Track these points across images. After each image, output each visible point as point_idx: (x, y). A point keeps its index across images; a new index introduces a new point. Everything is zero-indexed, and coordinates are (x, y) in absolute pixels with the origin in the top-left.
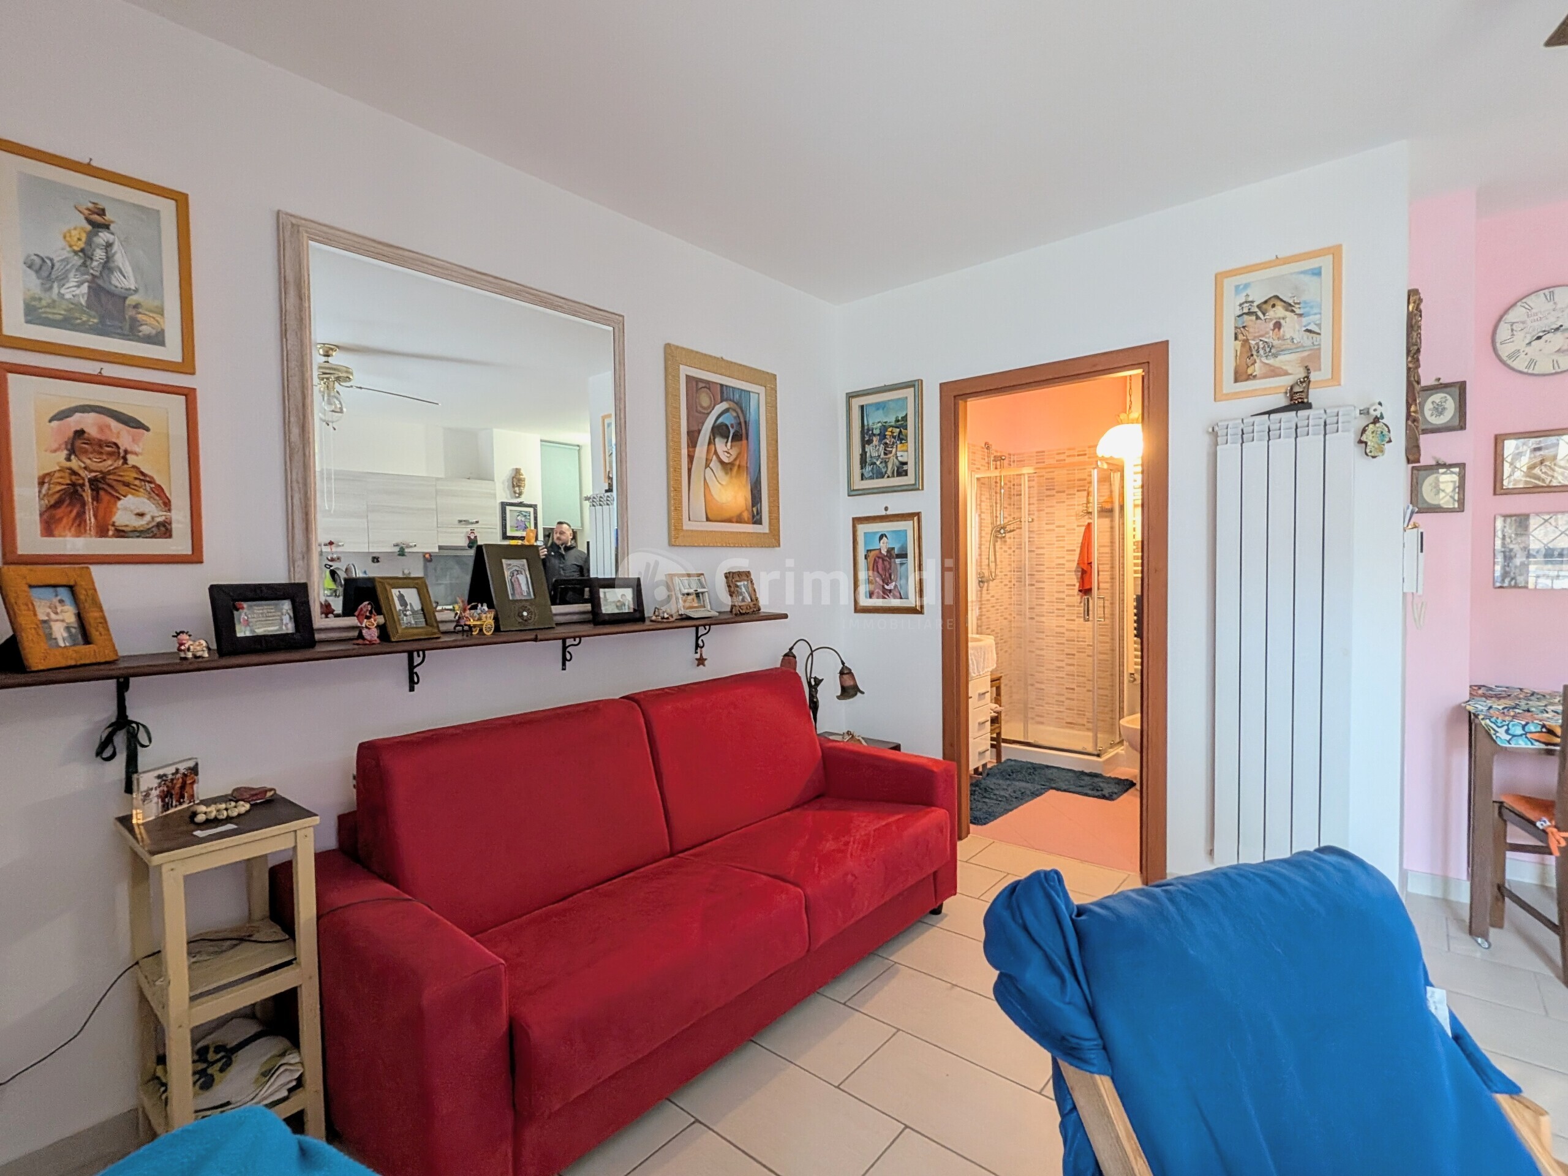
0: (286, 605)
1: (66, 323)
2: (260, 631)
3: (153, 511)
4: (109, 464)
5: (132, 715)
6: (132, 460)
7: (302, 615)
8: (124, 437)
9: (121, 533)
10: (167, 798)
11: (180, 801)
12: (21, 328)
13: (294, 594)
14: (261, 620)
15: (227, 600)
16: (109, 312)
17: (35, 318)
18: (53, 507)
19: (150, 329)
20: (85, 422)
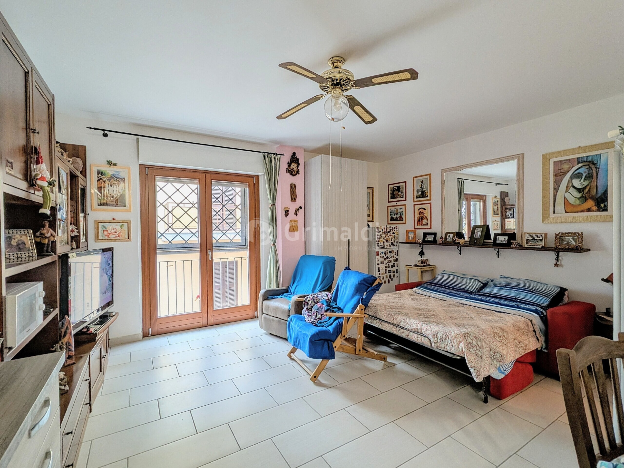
0: (433, 236)
1: (420, 197)
2: (429, 240)
3: (427, 222)
4: (423, 215)
5: (424, 251)
6: (425, 214)
7: (435, 237)
8: (424, 211)
9: (424, 225)
10: (422, 262)
11: (424, 263)
12: (416, 199)
13: (435, 234)
14: (430, 238)
15: (425, 235)
16: (423, 194)
17: (417, 198)
18: (417, 222)
19: (426, 196)
20: (421, 210)
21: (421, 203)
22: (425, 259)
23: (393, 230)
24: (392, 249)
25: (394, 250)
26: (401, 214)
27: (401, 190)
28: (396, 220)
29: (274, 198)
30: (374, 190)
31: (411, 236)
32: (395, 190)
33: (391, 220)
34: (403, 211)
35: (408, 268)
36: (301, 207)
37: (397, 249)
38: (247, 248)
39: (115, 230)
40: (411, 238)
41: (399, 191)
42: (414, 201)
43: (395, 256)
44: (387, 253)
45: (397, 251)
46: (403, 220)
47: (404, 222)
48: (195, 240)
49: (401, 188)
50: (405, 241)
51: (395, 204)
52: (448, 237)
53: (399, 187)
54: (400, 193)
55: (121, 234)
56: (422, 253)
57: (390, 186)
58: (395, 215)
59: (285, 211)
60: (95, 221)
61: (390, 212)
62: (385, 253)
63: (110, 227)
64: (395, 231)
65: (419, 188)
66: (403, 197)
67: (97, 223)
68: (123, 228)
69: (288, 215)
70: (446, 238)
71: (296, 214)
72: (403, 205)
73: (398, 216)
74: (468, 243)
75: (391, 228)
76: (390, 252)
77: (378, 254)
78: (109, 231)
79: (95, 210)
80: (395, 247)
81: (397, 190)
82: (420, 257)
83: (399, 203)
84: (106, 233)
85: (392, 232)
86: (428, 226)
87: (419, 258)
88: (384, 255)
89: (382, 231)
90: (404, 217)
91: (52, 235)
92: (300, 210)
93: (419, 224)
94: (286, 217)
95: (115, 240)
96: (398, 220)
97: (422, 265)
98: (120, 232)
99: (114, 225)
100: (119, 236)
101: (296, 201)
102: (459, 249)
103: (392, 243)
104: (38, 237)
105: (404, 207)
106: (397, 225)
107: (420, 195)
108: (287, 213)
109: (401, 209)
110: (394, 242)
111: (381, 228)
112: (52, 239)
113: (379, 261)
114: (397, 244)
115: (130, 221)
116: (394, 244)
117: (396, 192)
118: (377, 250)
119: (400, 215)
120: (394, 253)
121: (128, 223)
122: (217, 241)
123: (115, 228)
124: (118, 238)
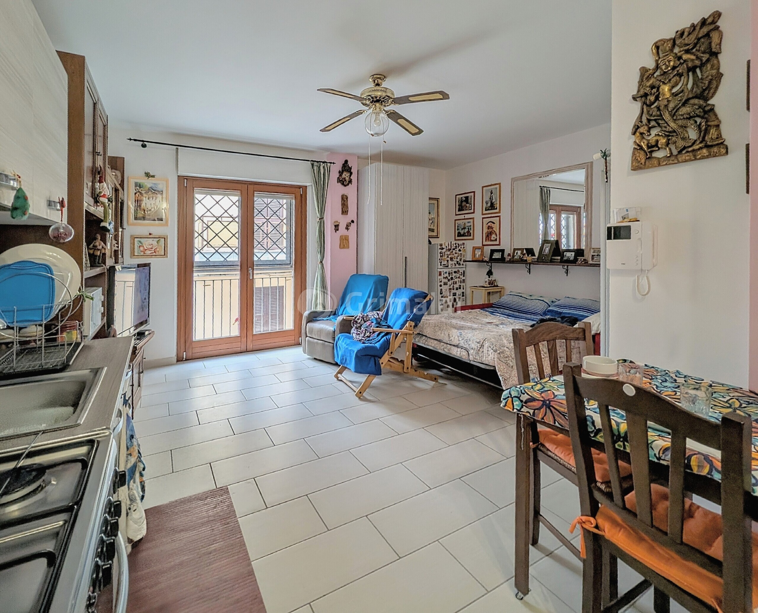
0: (501, 253)
1: (488, 210)
3: (496, 237)
4: (492, 230)
5: (493, 270)
6: (494, 229)
8: (493, 225)
9: (492, 241)
10: (489, 284)
11: (492, 284)
12: (485, 212)
13: (503, 251)
14: (497, 256)
15: (493, 252)
16: (492, 206)
17: (486, 210)
18: (486, 237)
19: (495, 208)
20: (489, 224)
21: (490, 216)
22: (493, 279)
23: (460, 247)
24: (458, 269)
25: (459, 269)
26: (468, 228)
27: (469, 201)
28: (463, 235)
29: (322, 211)
30: (440, 201)
31: (478, 253)
32: (463, 201)
33: (458, 236)
34: (471, 226)
35: (473, 290)
36: (353, 221)
37: (464, 269)
38: (292, 267)
39: (151, 246)
40: (477, 256)
41: (467, 203)
42: (483, 214)
43: (461, 276)
44: (452, 273)
45: (464, 271)
46: (470, 236)
47: (471, 237)
48: (235, 258)
49: (469, 198)
50: (471, 260)
51: (462, 217)
52: (515, 254)
53: (467, 198)
54: (468, 205)
55: (158, 250)
56: (490, 273)
57: (457, 196)
58: (462, 230)
59: (335, 226)
60: (131, 236)
61: (458, 227)
62: (449, 273)
63: (147, 243)
64: (461, 248)
65: (488, 199)
66: (471, 209)
67: (133, 238)
68: (160, 243)
69: (338, 230)
70: (514, 256)
71: (347, 229)
72: (470, 219)
73: (466, 230)
74: (536, 260)
75: (457, 245)
76: (455, 272)
77: (440, 275)
78: (145, 246)
79: (131, 225)
80: (461, 266)
81: (465, 201)
82: (488, 277)
83: (467, 216)
84: (142, 249)
85: (457, 249)
86: (497, 243)
87: (487, 279)
88: (447, 275)
89: (445, 248)
90: (471, 231)
91: (103, 247)
92: (352, 224)
93: (487, 240)
94: (336, 232)
95: (151, 256)
96: (466, 236)
97: (489, 286)
98: (156, 248)
99: (150, 241)
100: (155, 252)
101: (347, 214)
102: (528, 267)
103: (458, 262)
104: (91, 249)
105: (471, 220)
106: (463, 242)
107: (489, 207)
108: (337, 227)
109: (468, 222)
110: (460, 260)
111: (445, 245)
112: (103, 251)
113: (441, 282)
114: (464, 263)
115: (167, 236)
116: (460, 263)
117: (464, 203)
118: (439, 270)
119: (467, 230)
120: (460, 273)
121: (165, 238)
122: (259, 258)
123: (151, 243)
124: (154, 254)
